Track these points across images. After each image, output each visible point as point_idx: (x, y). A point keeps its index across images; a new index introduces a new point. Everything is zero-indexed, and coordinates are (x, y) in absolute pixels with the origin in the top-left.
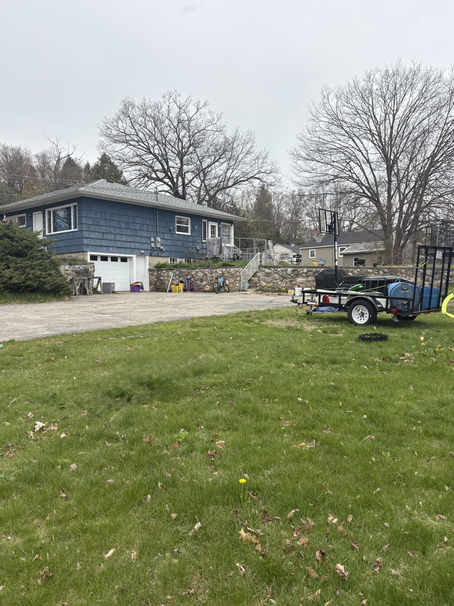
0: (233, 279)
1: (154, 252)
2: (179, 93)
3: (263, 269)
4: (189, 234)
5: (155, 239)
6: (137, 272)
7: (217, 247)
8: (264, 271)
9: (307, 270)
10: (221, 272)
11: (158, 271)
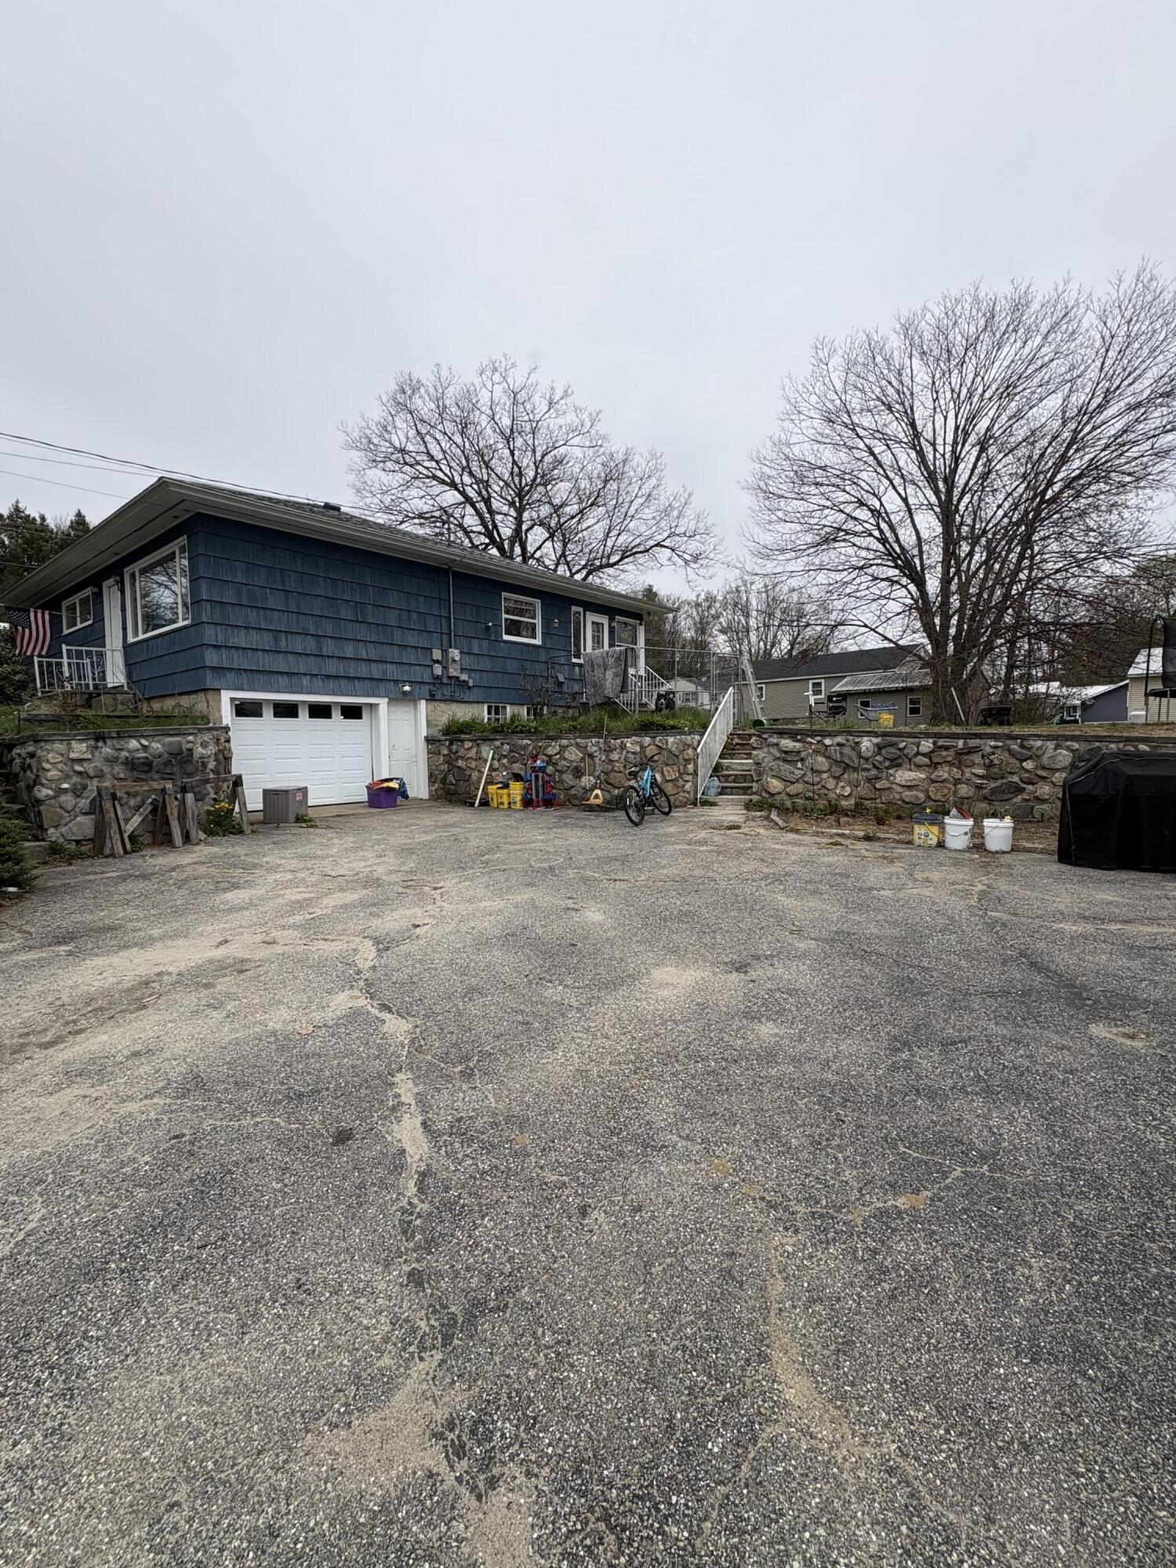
0: (675, 768)
1: (439, 690)
2: (512, 361)
3: (774, 740)
4: (538, 641)
5: (445, 652)
6: (392, 747)
7: (616, 675)
8: (777, 745)
9: (934, 743)
10: (638, 749)
11: (451, 744)
